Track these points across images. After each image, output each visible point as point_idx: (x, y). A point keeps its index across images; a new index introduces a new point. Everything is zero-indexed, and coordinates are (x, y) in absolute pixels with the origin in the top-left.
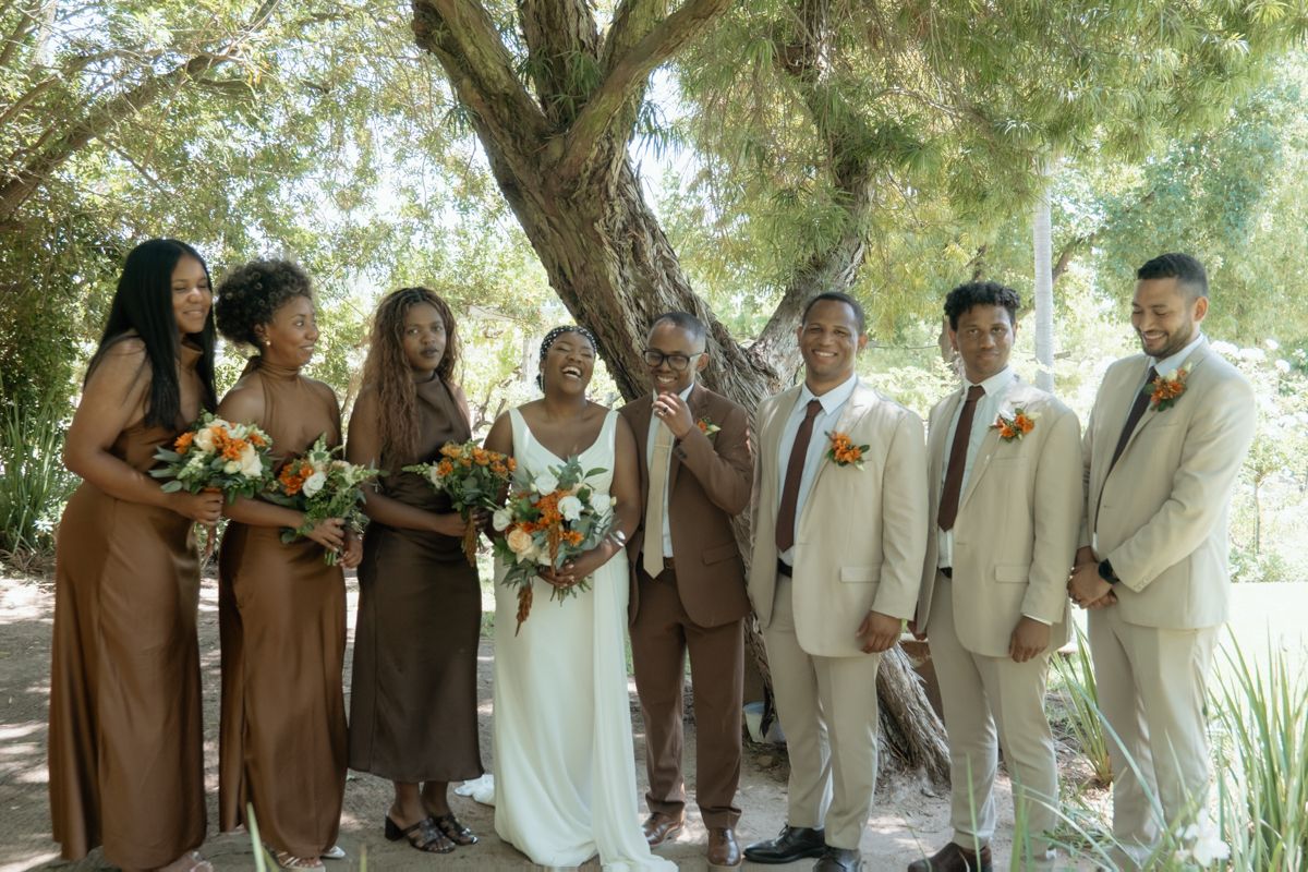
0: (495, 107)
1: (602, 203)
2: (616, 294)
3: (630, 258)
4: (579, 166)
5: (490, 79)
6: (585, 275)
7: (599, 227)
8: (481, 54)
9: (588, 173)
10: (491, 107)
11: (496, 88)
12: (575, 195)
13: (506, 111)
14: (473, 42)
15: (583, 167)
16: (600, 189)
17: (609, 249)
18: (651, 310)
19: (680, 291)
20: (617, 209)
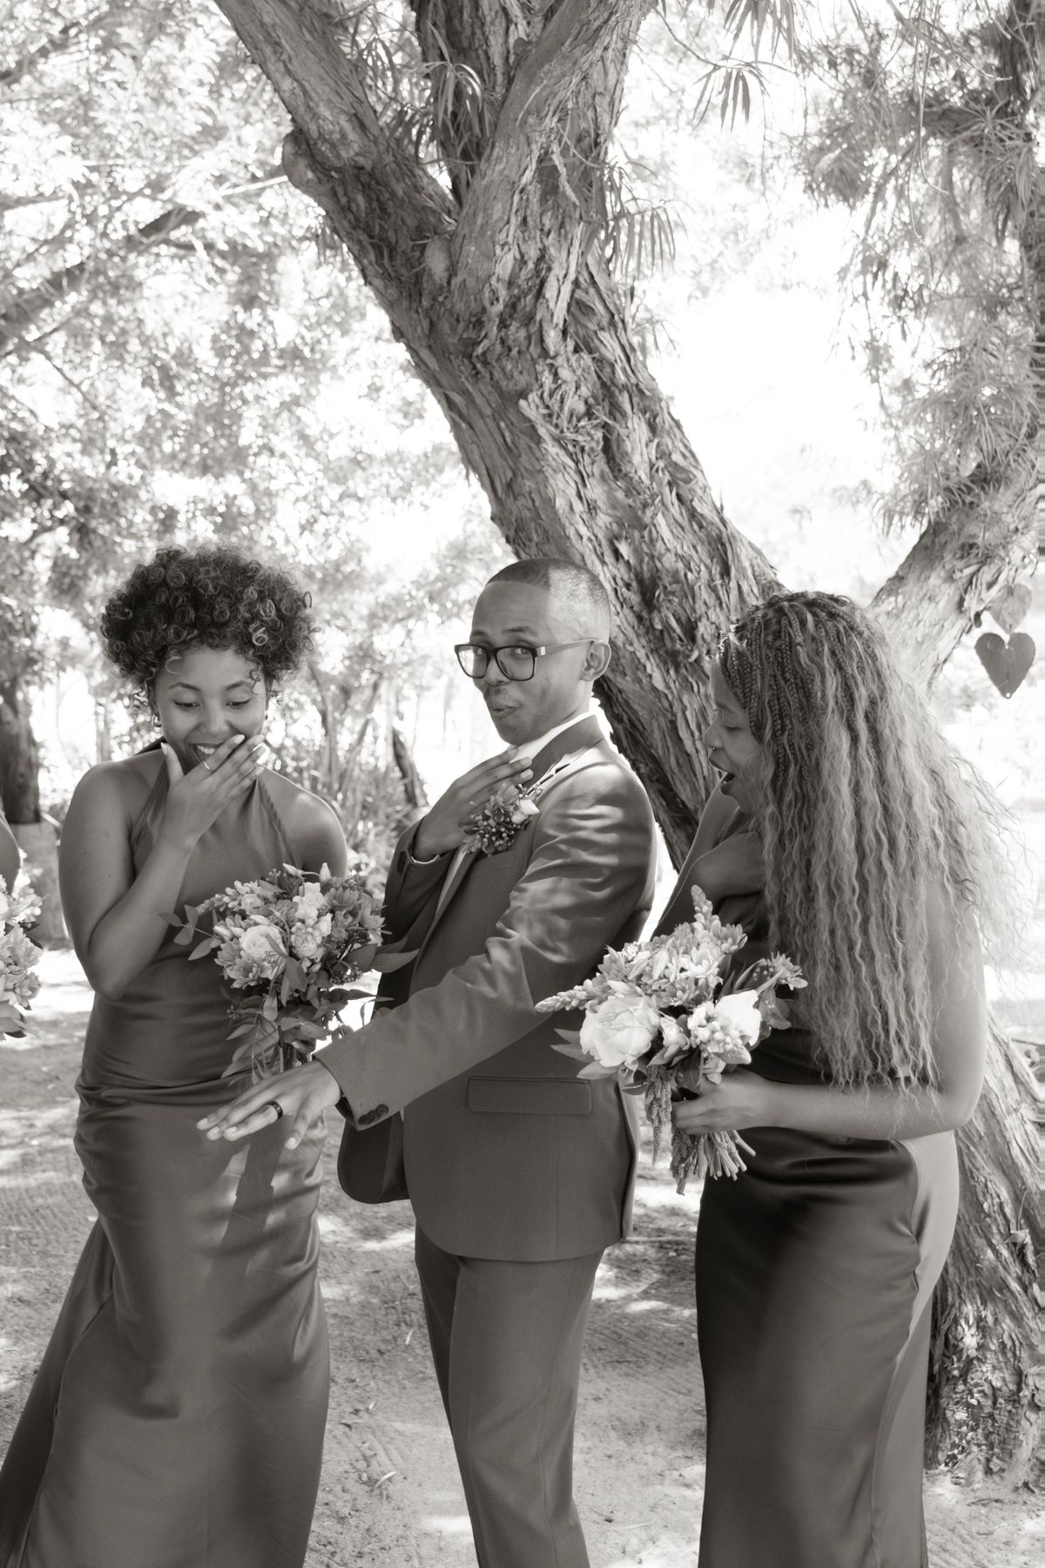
0: (340, 190)
1: (534, 362)
2: (571, 532)
3: (601, 465)
4: (481, 291)
5: (325, 141)
6: (515, 499)
7: (530, 408)
8: (305, 92)
9: (499, 307)
10: (335, 194)
11: (338, 156)
12: (480, 350)
13: (360, 199)
14: (288, 72)
15: (487, 294)
16: (529, 338)
17: (552, 448)
18: (641, 561)
19: (701, 527)
20: (565, 373)
